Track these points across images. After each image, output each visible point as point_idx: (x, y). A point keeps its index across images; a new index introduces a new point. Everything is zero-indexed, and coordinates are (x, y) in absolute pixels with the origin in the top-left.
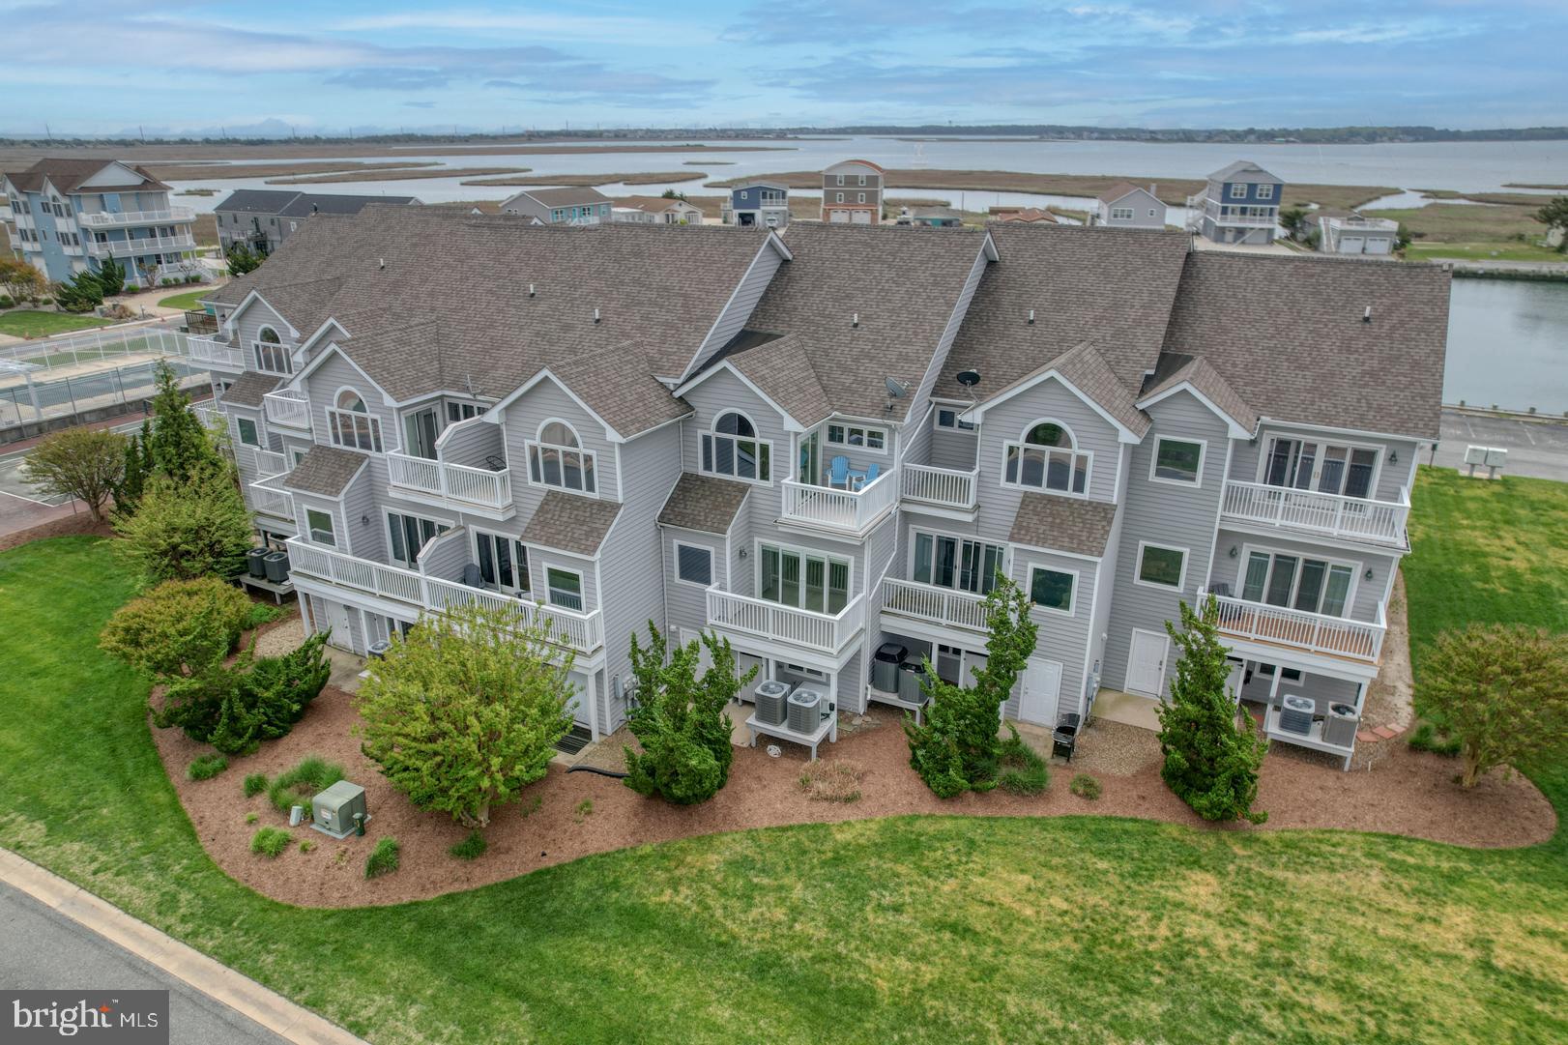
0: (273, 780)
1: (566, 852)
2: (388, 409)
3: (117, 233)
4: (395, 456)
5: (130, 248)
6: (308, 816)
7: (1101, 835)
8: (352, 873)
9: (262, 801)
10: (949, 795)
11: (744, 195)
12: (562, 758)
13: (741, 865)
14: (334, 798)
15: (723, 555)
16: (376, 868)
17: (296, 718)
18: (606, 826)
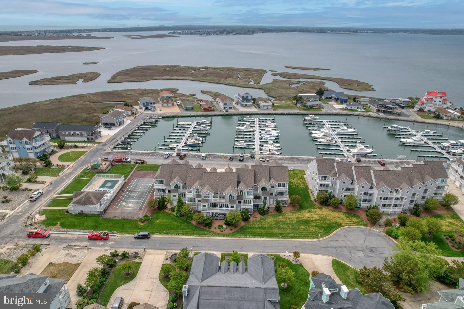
0: (216, 227)
3: (40, 146)
4: (212, 199)
7: (273, 215)
10: (263, 215)
11: (146, 104)
14: (224, 227)
15: (242, 201)
16: (231, 230)
17: (211, 223)
18: (243, 223)
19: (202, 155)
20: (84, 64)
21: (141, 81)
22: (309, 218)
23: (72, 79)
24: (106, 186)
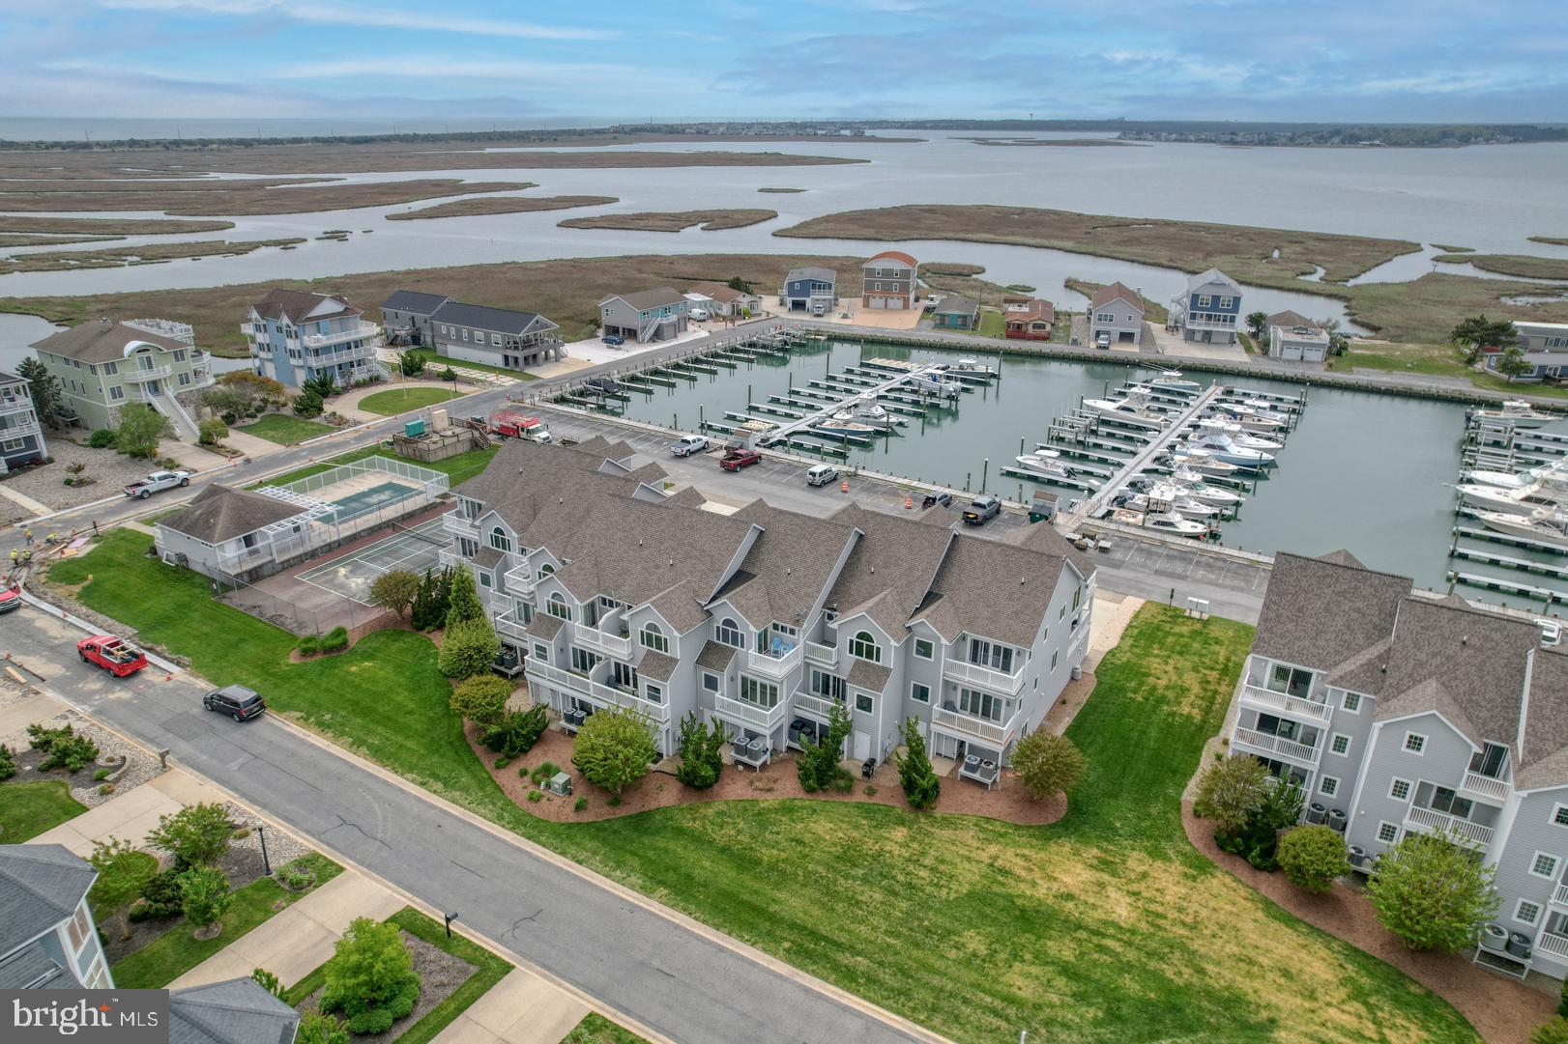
0: (531, 770)
1: (653, 805)
2: (576, 605)
3: (327, 350)
4: (577, 624)
5: (335, 359)
6: (548, 786)
7: (868, 811)
8: (569, 809)
9: (527, 779)
10: (810, 791)
11: (797, 286)
12: (650, 765)
13: (721, 814)
14: (560, 779)
15: (723, 679)
16: (579, 808)
17: (534, 742)
18: (668, 796)
20: (761, 190)
21: (880, 240)
22: (1070, 897)
23: (676, 222)
24: (368, 500)
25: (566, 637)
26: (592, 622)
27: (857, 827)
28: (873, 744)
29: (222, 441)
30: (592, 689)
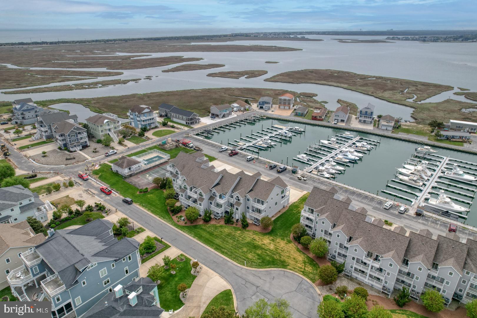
0: (178, 216)
1: (198, 224)
2: (188, 187)
3: (146, 120)
4: (188, 191)
5: (148, 122)
6: (181, 219)
7: (235, 228)
8: (184, 223)
9: (177, 218)
10: (226, 224)
11: (261, 103)
12: (199, 217)
13: (209, 226)
14: (183, 218)
15: (213, 203)
16: (185, 223)
17: (180, 212)
18: (201, 223)
19: (248, 157)
20: (266, 62)
21: (293, 83)
22: (264, 244)
24: (153, 159)
25: (186, 193)
26: (191, 190)
27: (232, 230)
28: (239, 216)
29: (123, 143)
30: (190, 203)
